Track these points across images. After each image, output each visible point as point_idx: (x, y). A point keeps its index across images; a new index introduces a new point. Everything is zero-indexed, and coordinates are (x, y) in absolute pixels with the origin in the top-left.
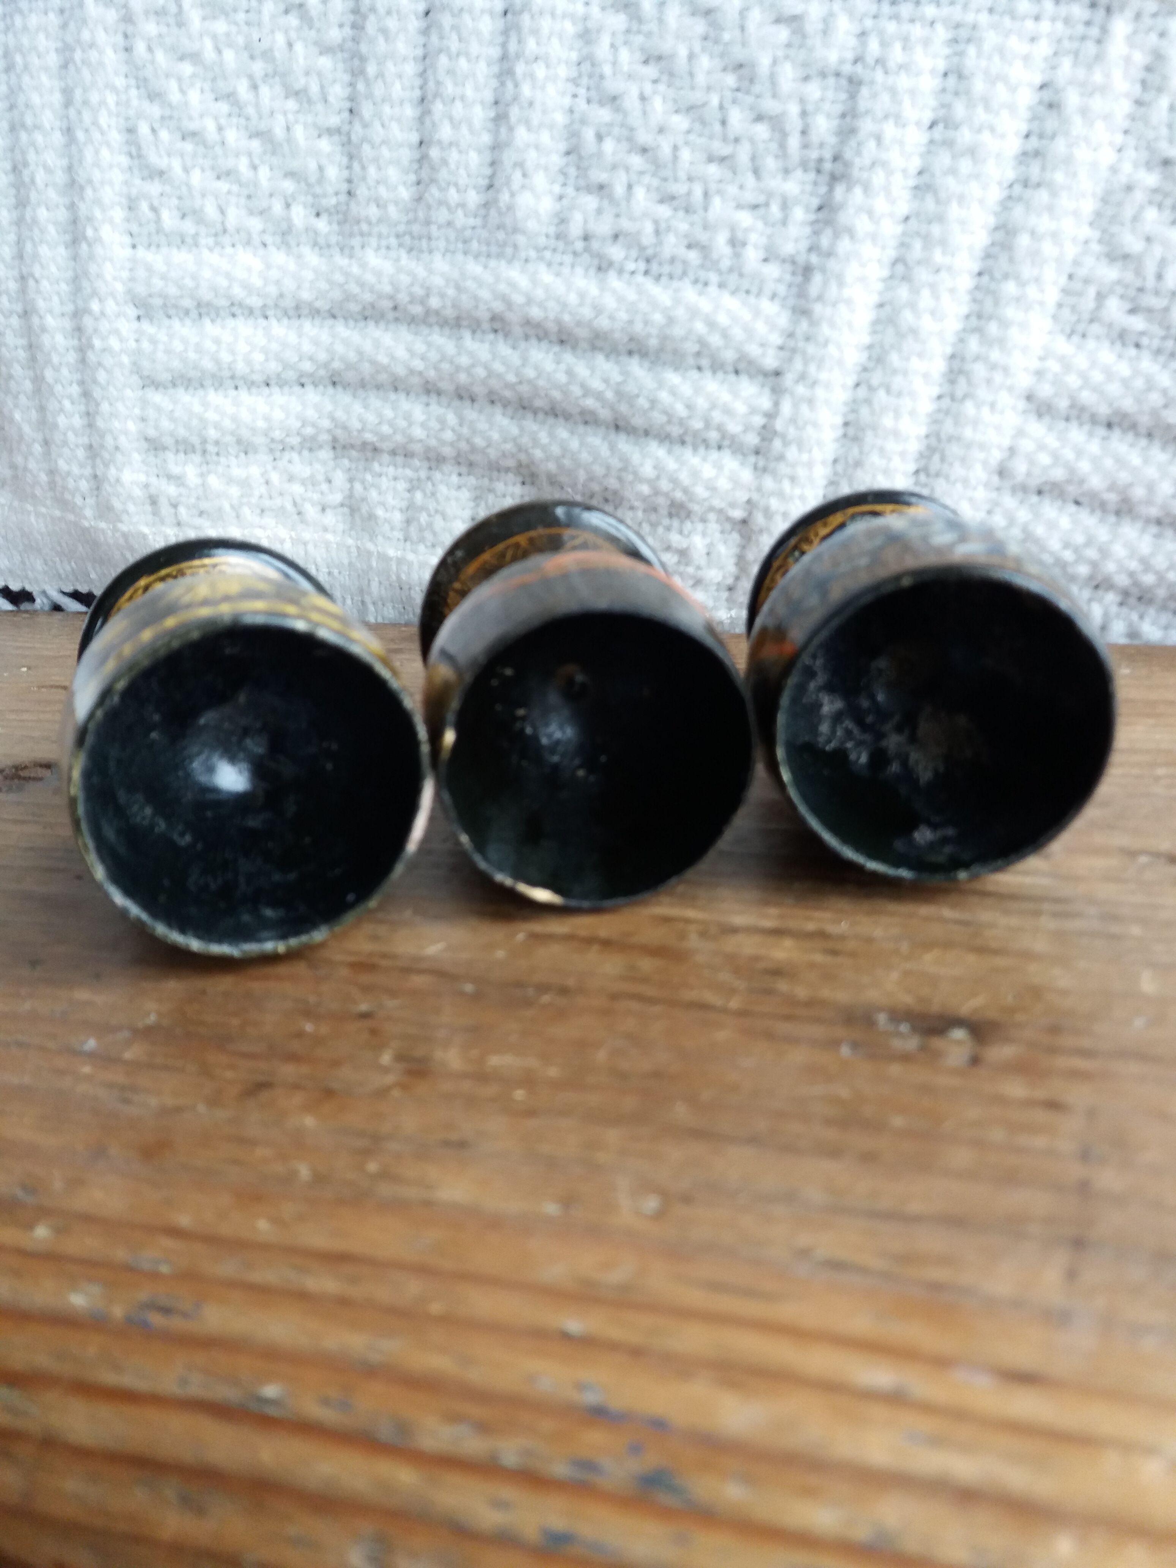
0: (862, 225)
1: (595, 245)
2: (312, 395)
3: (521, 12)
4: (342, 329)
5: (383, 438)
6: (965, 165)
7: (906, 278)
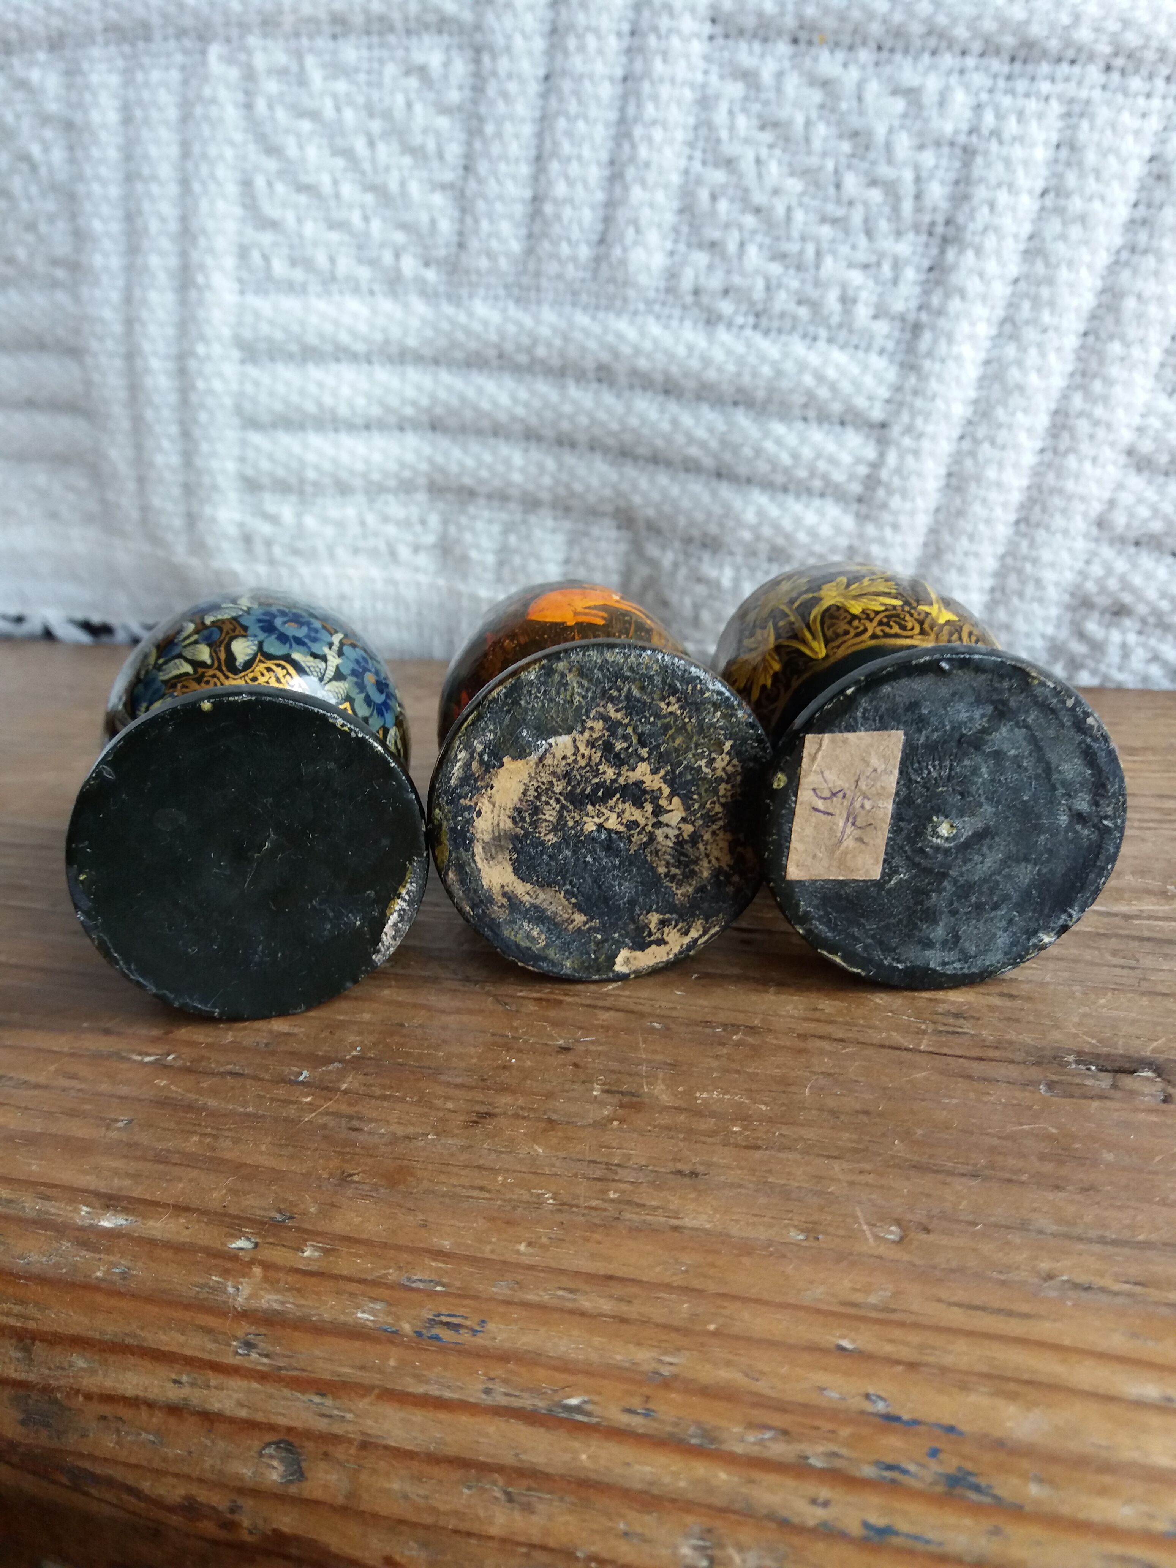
0: (973, 285)
1: (705, 300)
2: (412, 440)
3: (641, 78)
4: (445, 376)
5: (481, 481)
6: (1075, 232)
7: (1015, 337)
